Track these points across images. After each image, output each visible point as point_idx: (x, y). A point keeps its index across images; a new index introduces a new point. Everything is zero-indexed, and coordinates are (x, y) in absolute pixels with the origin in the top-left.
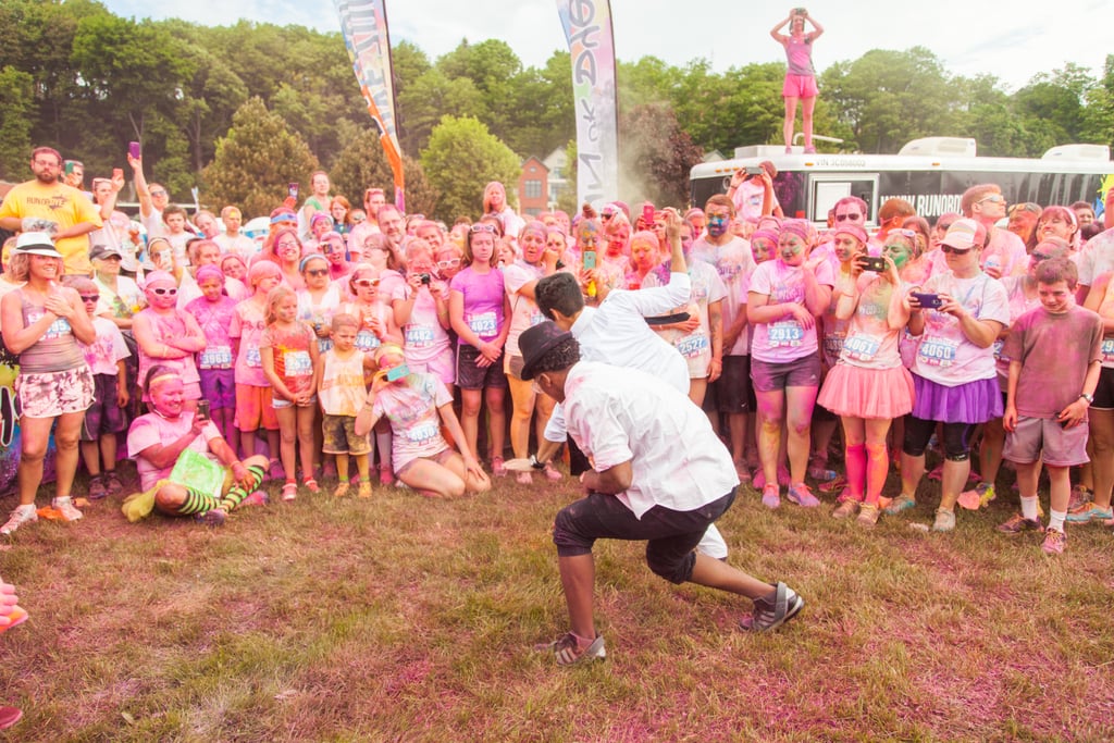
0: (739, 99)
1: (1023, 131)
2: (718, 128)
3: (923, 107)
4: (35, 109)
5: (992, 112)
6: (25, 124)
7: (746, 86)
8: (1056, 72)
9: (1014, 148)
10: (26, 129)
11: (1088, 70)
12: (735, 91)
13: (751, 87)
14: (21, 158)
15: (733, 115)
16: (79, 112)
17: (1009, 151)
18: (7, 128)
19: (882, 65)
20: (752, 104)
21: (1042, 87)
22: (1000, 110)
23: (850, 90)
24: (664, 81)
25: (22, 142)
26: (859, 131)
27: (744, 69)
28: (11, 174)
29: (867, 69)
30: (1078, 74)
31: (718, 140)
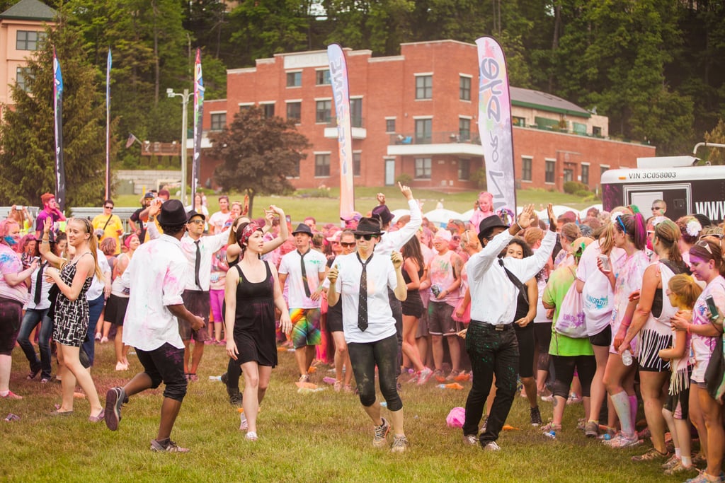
4: (681, 35)
6: (663, 57)
10: (660, 66)
14: (650, 105)
18: (639, 67)
25: (655, 83)
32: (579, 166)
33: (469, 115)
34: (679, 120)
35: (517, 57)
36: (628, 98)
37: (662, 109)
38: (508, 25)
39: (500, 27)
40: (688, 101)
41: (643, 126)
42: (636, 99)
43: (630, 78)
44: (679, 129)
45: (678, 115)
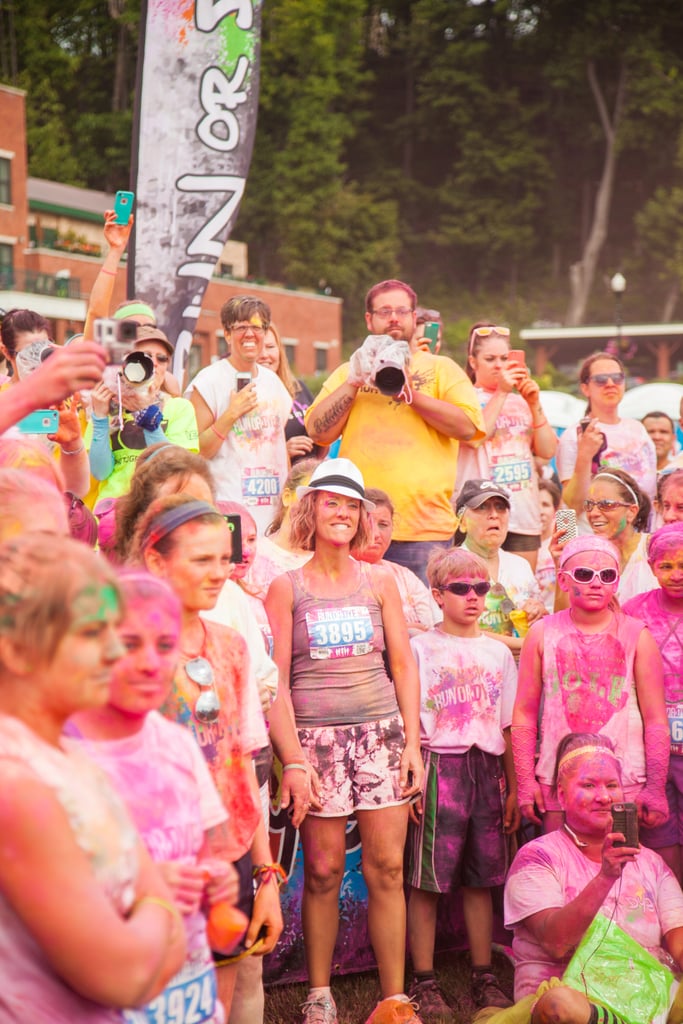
4: (362, 86)
6: (337, 126)
10: (336, 142)
14: (320, 221)
16: (460, 78)
18: (296, 146)
25: (324, 178)
28: (296, 265)
32: (213, 340)
33: (11, 234)
34: (375, 250)
35: (49, 126)
36: (277, 207)
37: (342, 228)
38: (29, 60)
39: (14, 67)
40: (388, 211)
41: (306, 260)
42: (291, 208)
43: (280, 168)
44: (373, 266)
45: (369, 239)
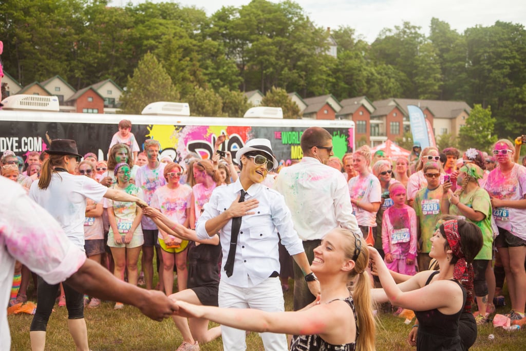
0: (136, 33)
1: (376, 74)
2: (117, 58)
3: (295, 50)
5: (351, 58)
7: (143, 22)
8: (397, 28)
9: (369, 88)
11: (419, 28)
12: (131, 25)
13: (147, 23)
15: (130, 47)
17: (365, 90)
19: (260, 12)
20: (147, 38)
21: (388, 38)
22: (357, 56)
23: (236, 32)
24: (62, 9)
26: (246, 68)
27: (140, 5)
29: (249, 15)
30: (413, 31)
31: (116, 70)
